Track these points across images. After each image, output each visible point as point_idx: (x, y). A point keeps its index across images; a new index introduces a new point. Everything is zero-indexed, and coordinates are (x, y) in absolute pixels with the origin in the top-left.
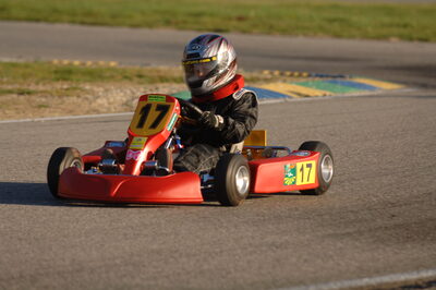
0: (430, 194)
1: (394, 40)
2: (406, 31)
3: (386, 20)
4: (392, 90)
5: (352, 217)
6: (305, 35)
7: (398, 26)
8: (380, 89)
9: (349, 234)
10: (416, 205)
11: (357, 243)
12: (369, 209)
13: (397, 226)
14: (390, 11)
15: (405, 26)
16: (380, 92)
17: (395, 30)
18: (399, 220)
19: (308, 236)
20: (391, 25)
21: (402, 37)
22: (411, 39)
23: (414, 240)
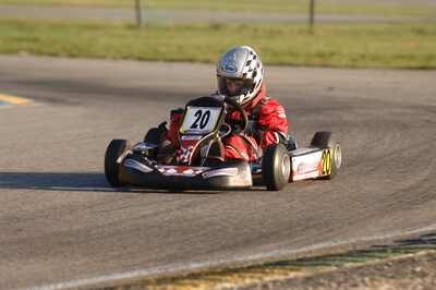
0: (56, 208)
1: (24, 54)
2: (34, 46)
3: (16, 34)
4: (20, 104)
7: (28, 40)
8: (8, 103)
10: (41, 220)
13: (20, 241)
14: (20, 25)
15: (35, 40)
16: (9, 106)
17: (24, 45)
18: (23, 235)
20: (20, 40)
21: (32, 52)
22: (40, 53)
23: (37, 254)
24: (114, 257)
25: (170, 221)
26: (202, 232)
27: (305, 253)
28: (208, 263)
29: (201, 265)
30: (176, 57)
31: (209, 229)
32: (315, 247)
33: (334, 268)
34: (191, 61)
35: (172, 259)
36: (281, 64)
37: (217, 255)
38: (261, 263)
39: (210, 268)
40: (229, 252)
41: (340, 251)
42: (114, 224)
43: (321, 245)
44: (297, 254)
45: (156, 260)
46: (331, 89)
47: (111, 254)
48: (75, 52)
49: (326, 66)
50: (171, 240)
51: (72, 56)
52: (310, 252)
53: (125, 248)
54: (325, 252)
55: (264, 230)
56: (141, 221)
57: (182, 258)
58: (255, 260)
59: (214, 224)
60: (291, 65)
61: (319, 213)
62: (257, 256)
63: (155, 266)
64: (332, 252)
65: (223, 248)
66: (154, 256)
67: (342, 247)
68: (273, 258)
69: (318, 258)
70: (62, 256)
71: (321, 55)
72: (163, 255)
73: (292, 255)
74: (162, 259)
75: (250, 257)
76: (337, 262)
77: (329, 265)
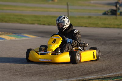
1: (36, 24)
4: (34, 38)
5: (18, 70)
6: (12, 23)
7: (38, 21)
8: (31, 37)
9: (17, 74)
11: (19, 77)
12: (23, 68)
14: (36, 17)
15: (39, 21)
16: (30, 38)
19: (6, 75)
20: (35, 20)
21: (38, 24)
22: (41, 24)
24: (54, 77)
25: (70, 68)
26: (78, 71)
27: (105, 76)
28: (78, 79)
29: (77, 79)
30: (77, 25)
31: (80, 70)
32: (108, 75)
33: (112, 80)
34: (82, 26)
35: (69, 77)
36: (106, 27)
37: (81, 77)
38: (93, 79)
39: (79, 80)
40: (84, 76)
41: (114, 76)
42: (55, 68)
43: (110, 74)
44: (103, 77)
45: (65, 78)
46: (119, 34)
47: (53, 76)
48: (50, 24)
49: (118, 28)
50: (69, 73)
51: (49, 25)
52: (106, 76)
53: (57, 74)
54: (110, 76)
55: (95, 70)
56: (62, 68)
57: (72, 77)
58: (91, 78)
59: (81, 69)
60: (109, 28)
61: (110, 66)
62: (92, 77)
63: (64, 79)
64: (112, 76)
65: (83, 75)
66: (64, 77)
67: (115, 75)
68: (96, 77)
69: (108, 78)
70: (40, 76)
71: (117, 25)
72: (67, 76)
73: (101, 77)
74: (67, 77)
75: (90, 77)
76: (113, 79)
77: (111, 79)
